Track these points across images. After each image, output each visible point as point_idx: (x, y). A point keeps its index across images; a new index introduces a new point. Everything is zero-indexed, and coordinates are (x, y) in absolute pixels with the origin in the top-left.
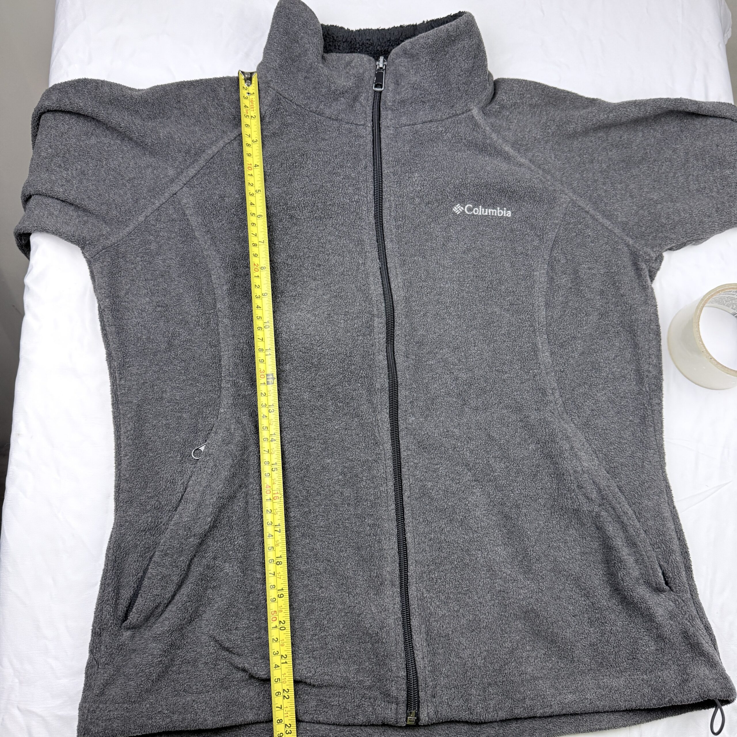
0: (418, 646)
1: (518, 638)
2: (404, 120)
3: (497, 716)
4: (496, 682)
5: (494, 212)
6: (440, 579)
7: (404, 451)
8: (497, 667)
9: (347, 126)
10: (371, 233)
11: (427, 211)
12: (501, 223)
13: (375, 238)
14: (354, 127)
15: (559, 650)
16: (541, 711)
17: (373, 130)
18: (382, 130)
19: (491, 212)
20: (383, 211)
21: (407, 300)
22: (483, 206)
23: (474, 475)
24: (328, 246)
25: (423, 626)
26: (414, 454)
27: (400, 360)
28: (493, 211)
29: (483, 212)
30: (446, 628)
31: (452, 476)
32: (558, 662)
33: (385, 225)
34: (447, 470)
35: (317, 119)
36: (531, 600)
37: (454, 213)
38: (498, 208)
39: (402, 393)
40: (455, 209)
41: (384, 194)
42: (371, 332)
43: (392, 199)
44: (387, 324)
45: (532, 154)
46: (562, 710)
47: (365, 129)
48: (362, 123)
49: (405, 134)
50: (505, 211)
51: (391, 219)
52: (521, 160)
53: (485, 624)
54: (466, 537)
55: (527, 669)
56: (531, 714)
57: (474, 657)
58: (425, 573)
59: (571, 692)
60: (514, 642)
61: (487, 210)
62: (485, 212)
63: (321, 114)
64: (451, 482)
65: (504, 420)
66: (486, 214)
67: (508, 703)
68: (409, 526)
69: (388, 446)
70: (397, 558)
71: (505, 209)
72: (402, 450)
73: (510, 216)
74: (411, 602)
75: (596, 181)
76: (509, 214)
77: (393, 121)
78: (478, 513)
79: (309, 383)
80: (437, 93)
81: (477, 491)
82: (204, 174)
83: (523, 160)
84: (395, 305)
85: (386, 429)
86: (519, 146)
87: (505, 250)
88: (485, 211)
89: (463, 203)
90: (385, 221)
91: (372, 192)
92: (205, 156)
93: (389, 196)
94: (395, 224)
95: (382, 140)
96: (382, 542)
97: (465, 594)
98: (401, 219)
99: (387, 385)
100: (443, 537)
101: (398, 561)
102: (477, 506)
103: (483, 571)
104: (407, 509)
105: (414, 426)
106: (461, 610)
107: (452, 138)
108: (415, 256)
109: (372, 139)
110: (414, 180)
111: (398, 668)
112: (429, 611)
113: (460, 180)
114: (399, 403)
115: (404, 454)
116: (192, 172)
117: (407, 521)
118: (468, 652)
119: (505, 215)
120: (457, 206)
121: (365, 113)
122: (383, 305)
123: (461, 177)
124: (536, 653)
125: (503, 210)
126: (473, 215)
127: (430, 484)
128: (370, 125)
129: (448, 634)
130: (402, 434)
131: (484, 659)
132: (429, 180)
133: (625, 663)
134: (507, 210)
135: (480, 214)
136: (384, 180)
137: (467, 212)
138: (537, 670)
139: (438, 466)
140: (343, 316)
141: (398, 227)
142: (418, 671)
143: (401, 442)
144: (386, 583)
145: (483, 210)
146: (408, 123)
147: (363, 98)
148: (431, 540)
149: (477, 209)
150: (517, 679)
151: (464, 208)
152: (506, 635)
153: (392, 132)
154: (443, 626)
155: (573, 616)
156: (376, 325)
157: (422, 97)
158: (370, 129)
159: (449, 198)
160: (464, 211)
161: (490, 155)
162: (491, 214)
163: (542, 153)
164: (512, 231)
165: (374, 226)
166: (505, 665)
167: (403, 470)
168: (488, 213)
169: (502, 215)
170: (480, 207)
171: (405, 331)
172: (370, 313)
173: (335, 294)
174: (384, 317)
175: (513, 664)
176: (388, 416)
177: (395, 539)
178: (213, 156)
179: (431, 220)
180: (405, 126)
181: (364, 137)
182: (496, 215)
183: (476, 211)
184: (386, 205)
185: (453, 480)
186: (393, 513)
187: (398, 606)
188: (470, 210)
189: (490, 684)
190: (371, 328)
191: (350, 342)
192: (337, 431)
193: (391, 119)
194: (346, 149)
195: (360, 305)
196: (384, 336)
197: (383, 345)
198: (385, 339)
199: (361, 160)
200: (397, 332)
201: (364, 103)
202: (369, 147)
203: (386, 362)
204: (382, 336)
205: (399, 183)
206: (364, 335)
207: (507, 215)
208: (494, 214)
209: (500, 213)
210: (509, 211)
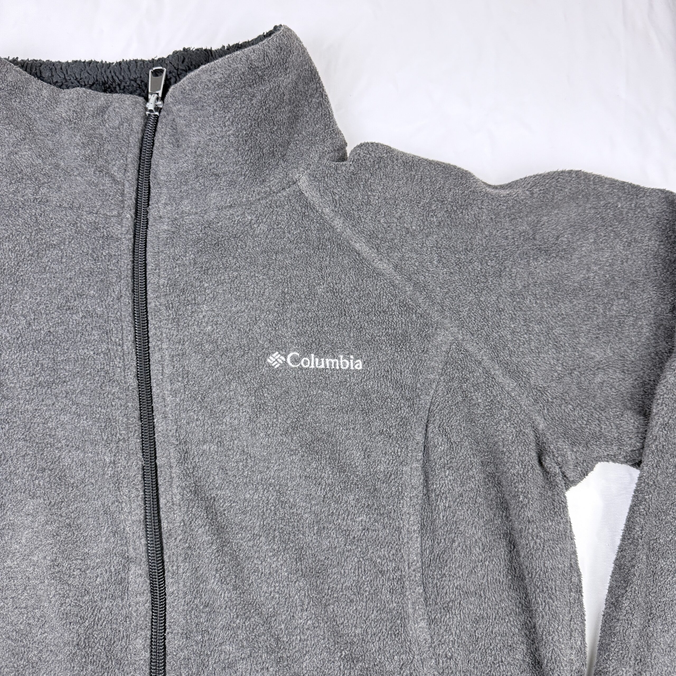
2: (186, 205)
5: (335, 363)
9: (90, 218)
10: (130, 404)
11: (225, 362)
12: (346, 380)
13: (137, 414)
14: (100, 220)
17: (135, 225)
18: (150, 223)
19: (330, 363)
20: (151, 367)
22: (317, 355)
28: (333, 361)
29: (317, 363)
33: (154, 390)
35: (38, 210)
37: (270, 366)
38: (341, 357)
40: (270, 360)
41: (151, 340)
42: (123, 592)
43: (165, 346)
44: (151, 576)
45: (399, 255)
47: (120, 223)
48: (115, 213)
49: (189, 229)
50: (352, 361)
51: (164, 380)
52: (381, 266)
61: (323, 360)
62: (320, 364)
66: (322, 366)
71: (352, 357)
73: (361, 368)
75: (500, 311)
76: (359, 365)
77: (169, 208)
80: (236, 163)
84: (164, 541)
86: (378, 242)
87: (353, 429)
88: (320, 361)
89: (284, 350)
90: (154, 384)
91: (131, 337)
93: (159, 343)
94: (169, 388)
95: (149, 245)
98: (180, 379)
107: (269, 230)
108: (205, 443)
109: (131, 245)
110: (201, 316)
113: (275, 314)
119: (352, 368)
120: (274, 355)
121: (123, 195)
123: (276, 309)
125: (349, 359)
126: (301, 368)
128: (128, 216)
132: (225, 316)
134: (356, 359)
135: (313, 366)
136: (149, 318)
137: (291, 364)
140: (80, 561)
141: (175, 393)
145: (317, 360)
146: (195, 210)
149: (307, 359)
151: (286, 358)
153: (166, 228)
157: (214, 168)
158: (129, 224)
159: (261, 342)
160: (285, 363)
162: (330, 366)
163: (416, 252)
164: (365, 394)
165: (136, 393)
168: (326, 366)
169: (347, 367)
170: (312, 355)
171: (184, 586)
172: (122, 554)
173: (67, 521)
179: (231, 377)
180: (189, 215)
181: (116, 240)
182: (338, 368)
183: (305, 363)
184: (155, 357)
188: (296, 360)
190: (124, 584)
193: (166, 204)
194: (87, 265)
195: (107, 541)
196: (147, 596)
197: (145, 616)
198: (148, 605)
199: (111, 283)
200: (169, 590)
201: (119, 176)
202: (126, 260)
203: (148, 655)
204: (141, 599)
205: (176, 321)
206: (113, 597)
207: (356, 367)
208: (335, 366)
209: (345, 364)
210: (359, 361)
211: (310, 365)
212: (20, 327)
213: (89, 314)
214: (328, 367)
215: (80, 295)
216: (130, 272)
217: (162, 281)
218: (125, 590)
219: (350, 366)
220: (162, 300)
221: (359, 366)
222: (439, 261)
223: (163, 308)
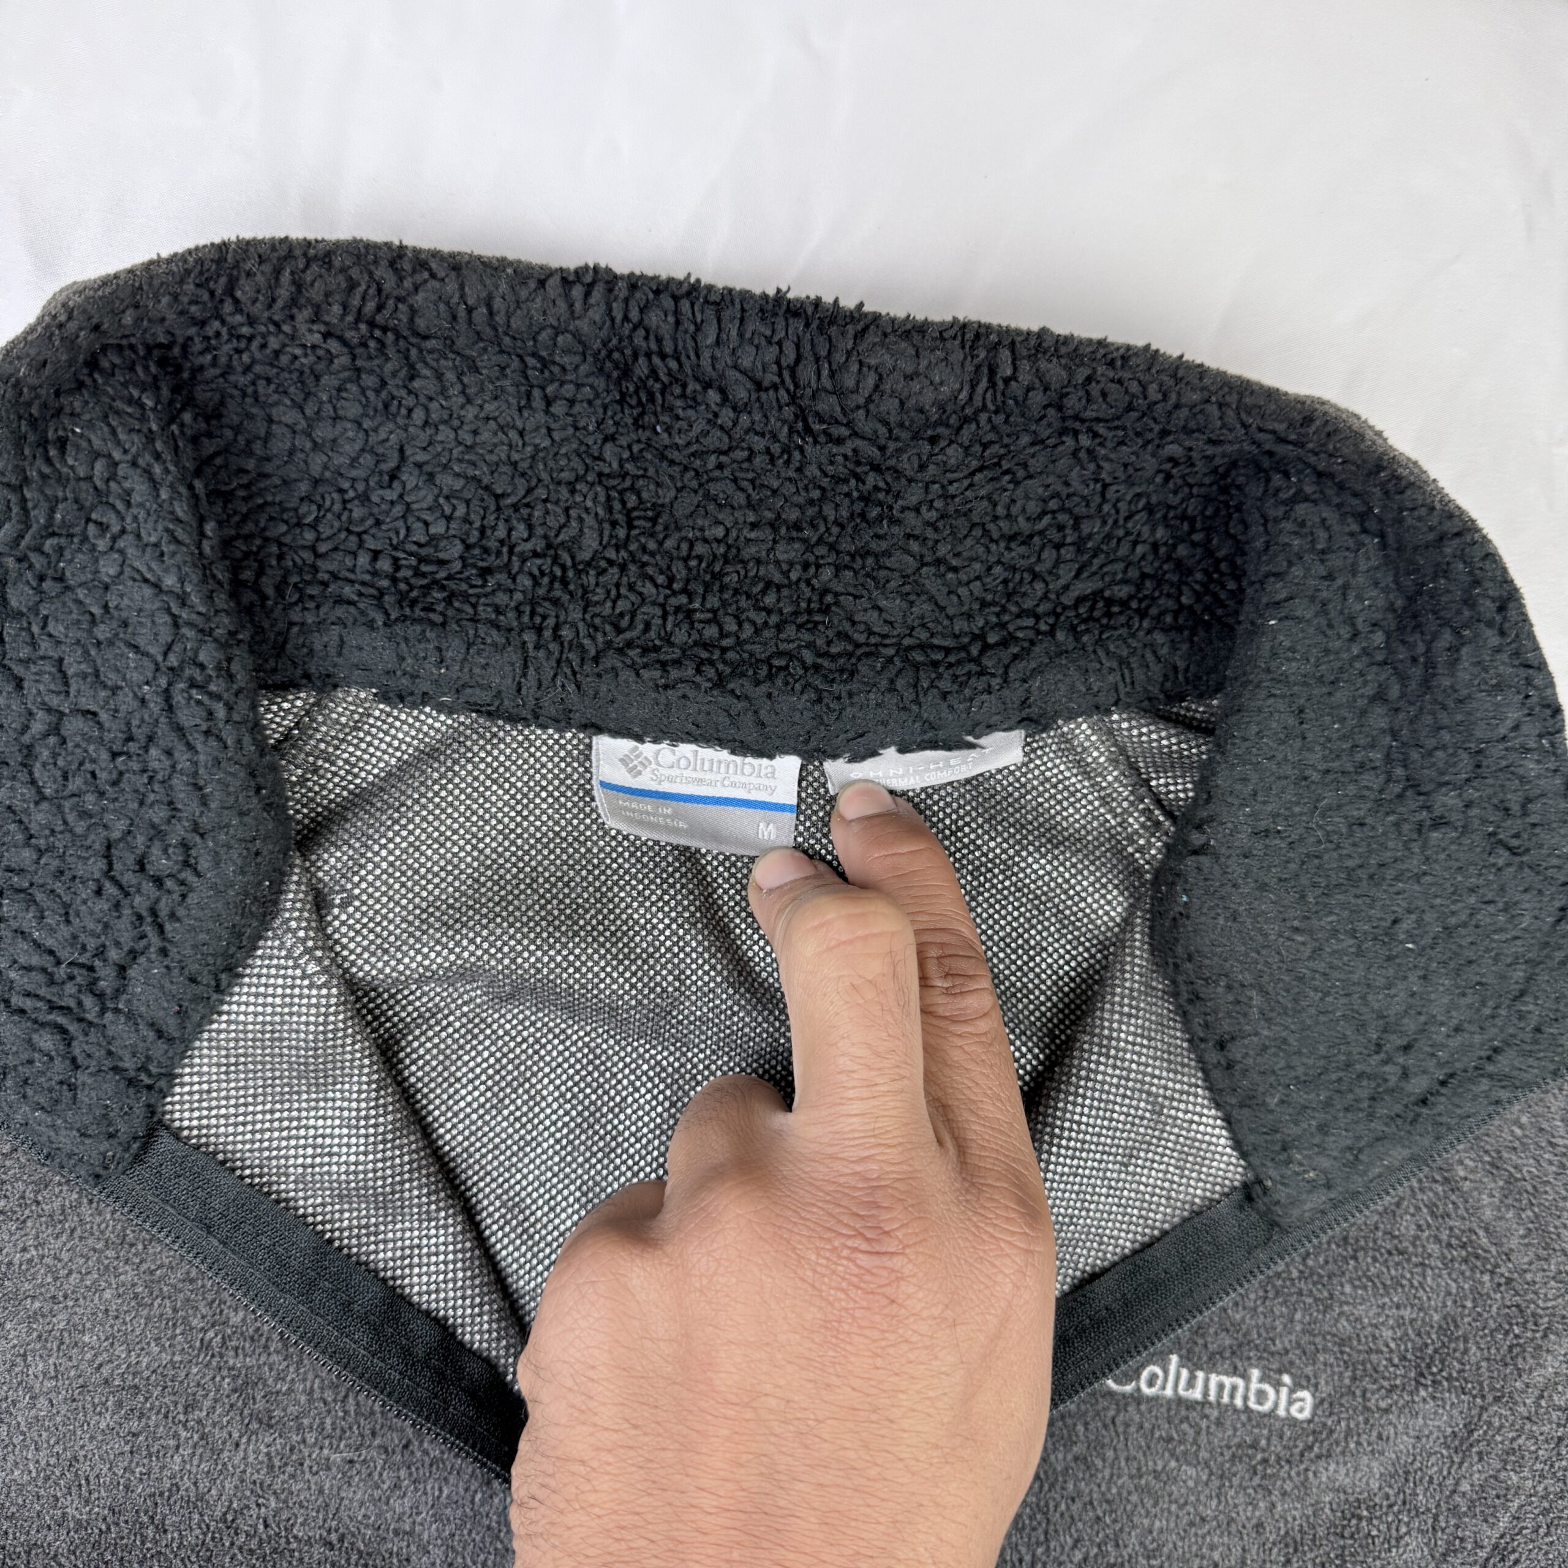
5: (1234, 1388)
12: (1254, 1446)
19: (1221, 1387)
28: (1227, 1381)
29: (1183, 1384)
38: (1255, 1373)
50: (1284, 1391)
61: (1200, 1375)
62: (1191, 1384)
66: (1197, 1394)
71: (1286, 1379)
73: (1306, 1414)
76: (1303, 1406)
88: (1192, 1380)
119: (1281, 1412)
125: (1277, 1385)
126: (1136, 1396)
134: (1297, 1386)
135: (1169, 1392)
145: (1185, 1373)
149: (1156, 1369)
162: (1220, 1395)
168: (1206, 1393)
169: (1267, 1407)
170: (1174, 1359)
182: (1239, 1402)
188: (1124, 1372)
208: (1232, 1396)
209: (1261, 1396)
210: (1305, 1394)
211: (1164, 1388)
214: (1212, 1398)
219: (1276, 1405)
221: (1301, 1410)
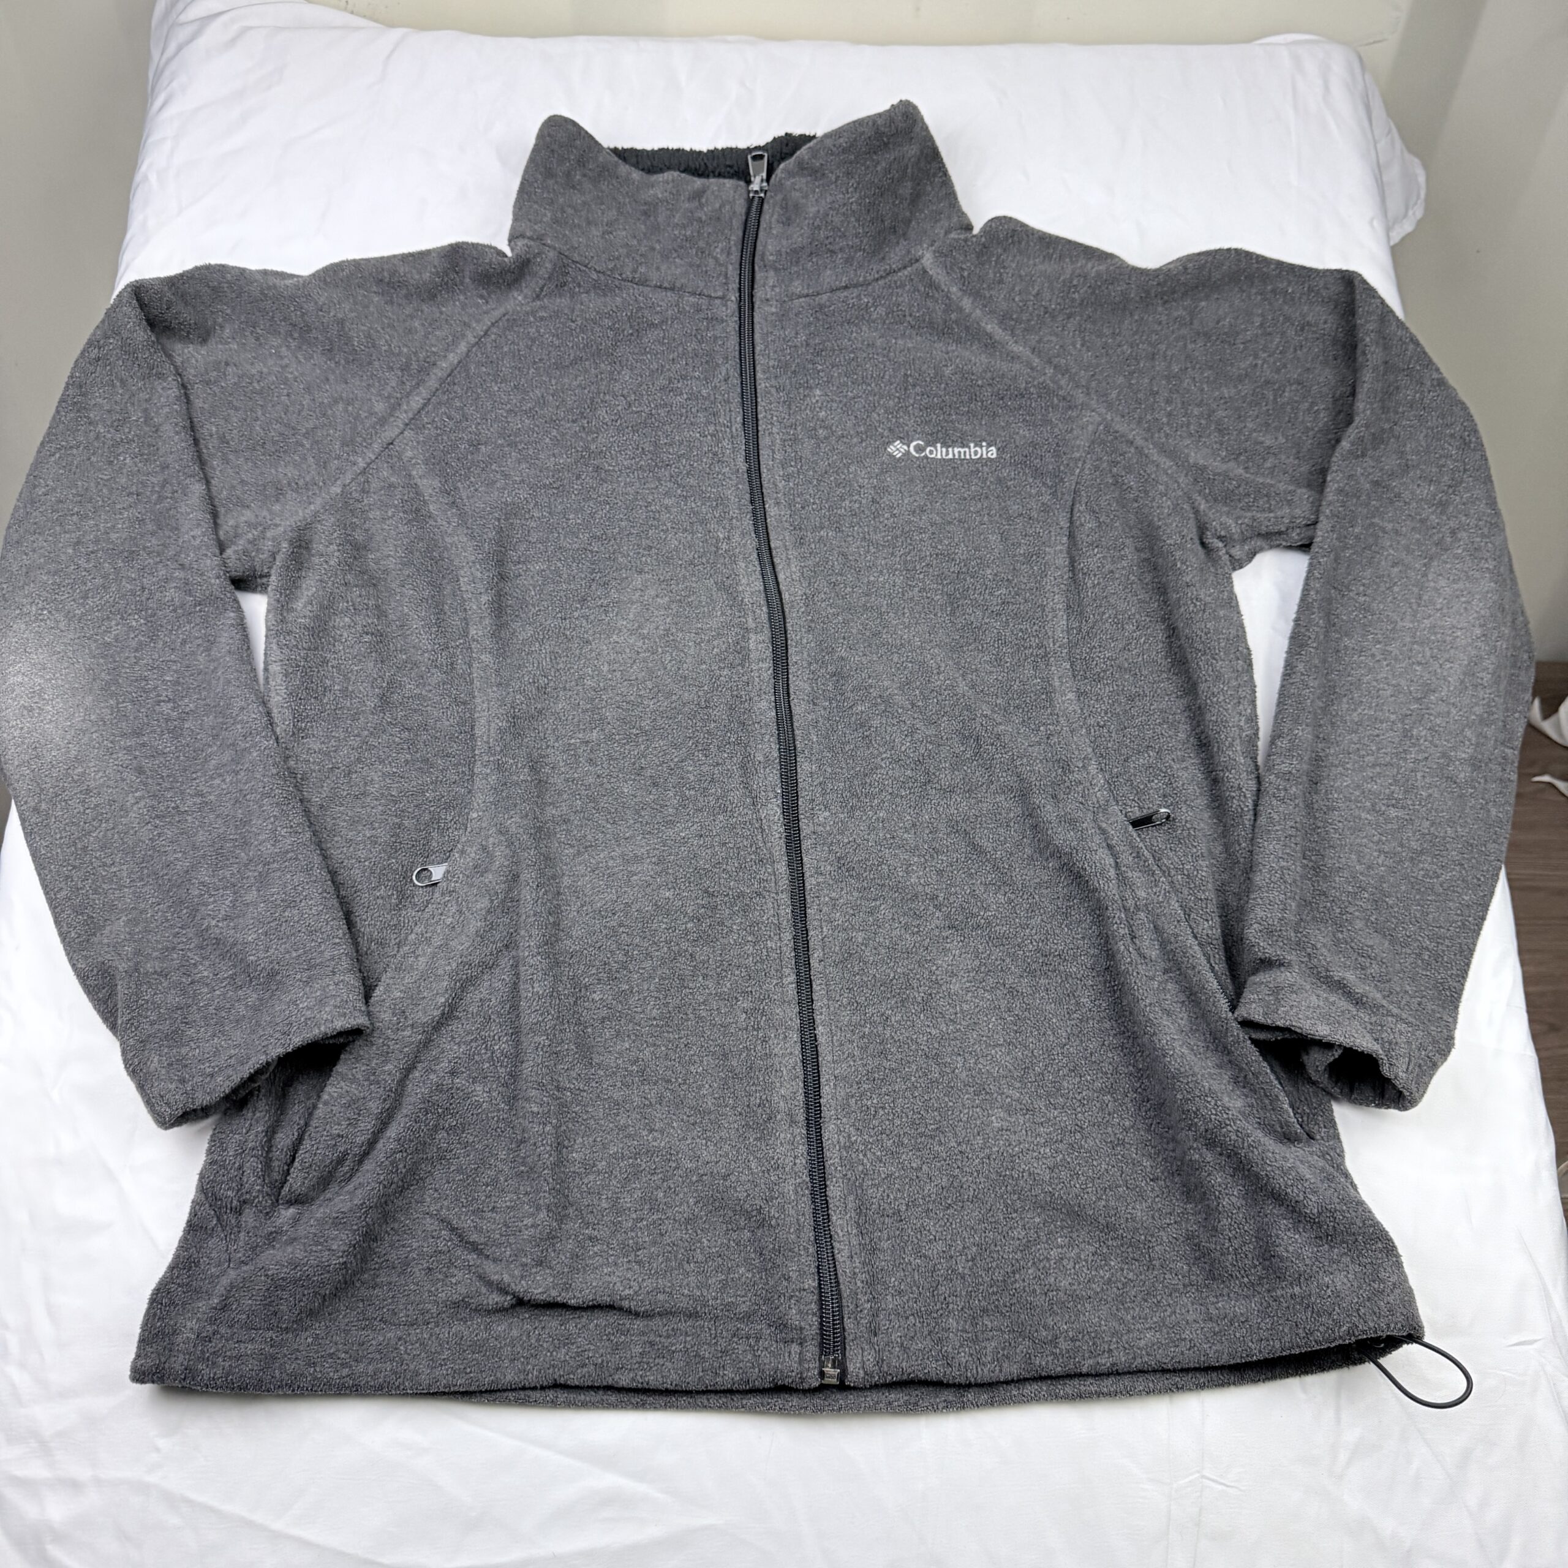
0: (841, 1234)
1: (1037, 1220)
2: (797, 287)
3: (1001, 1371)
4: (996, 1307)
5: (965, 452)
6: (883, 1108)
7: (812, 876)
8: (998, 1276)
9: (692, 299)
10: (740, 486)
13: (747, 497)
14: (704, 301)
15: (1122, 1245)
16: (1091, 1362)
17: (740, 308)
18: (756, 306)
19: (959, 452)
20: (761, 452)
21: (808, 599)
23: (947, 917)
24: (665, 516)
25: (851, 1198)
26: (831, 882)
27: (799, 708)
28: (962, 451)
30: (895, 1199)
31: (903, 920)
32: (1122, 1270)
33: (764, 475)
34: (895, 910)
35: (636, 292)
36: (1061, 1146)
37: (890, 456)
38: (972, 446)
39: (805, 767)
40: (891, 449)
41: (760, 423)
42: (744, 660)
43: (775, 430)
44: (773, 643)
45: (1037, 338)
46: (1134, 1358)
47: (726, 305)
48: (720, 294)
49: (800, 312)
50: (984, 449)
51: (775, 465)
52: (1015, 349)
53: (971, 1194)
54: (934, 1032)
55: (1060, 1282)
56: (1071, 1367)
57: (951, 1257)
58: (852, 1097)
59: (1150, 1328)
60: (1030, 1229)
61: (950, 449)
63: (643, 282)
64: (903, 931)
65: (1000, 814)
66: (950, 456)
67: (1024, 1346)
68: (821, 1014)
69: (782, 868)
70: (799, 1070)
71: (985, 444)
72: (807, 875)
73: (994, 455)
74: (827, 1154)
77: (777, 290)
78: (955, 987)
79: (634, 764)
80: (856, 236)
81: (954, 946)
82: (439, 403)
83: (1018, 349)
84: (787, 610)
85: (777, 836)
86: (1013, 323)
88: (947, 451)
89: (906, 437)
90: (764, 470)
91: (739, 420)
92: (438, 373)
93: (769, 426)
94: (781, 473)
95: (757, 327)
96: (771, 1042)
97: (931, 1137)
98: (793, 464)
99: (776, 754)
100: (888, 1033)
101: (802, 1077)
102: (953, 974)
103: (967, 1093)
104: (818, 982)
105: (828, 828)
106: (925, 1167)
107: (887, 314)
108: (822, 528)
109: (737, 325)
110: (814, 401)
111: (802, 1273)
112: (861, 1168)
113: (896, 400)
114: (800, 785)
115: (810, 882)
116: (416, 402)
117: (817, 1005)
118: (940, 1246)
119: (984, 457)
120: (895, 444)
121: (725, 276)
122: (765, 609)
123: (898, 394)
124: (1077, 1250)
125: (981, 447)
126: (926, 458)
127: (860, 937)
128: (733, 298)
129: (899, 1211)
130: (806, 844)
131: (973, 1259)
132: (841, 400)
133: (1259, 1268)
134: (989, 446)
135: (939, 456)
137: (914, 452)
138: (1079, 1284)
139: (878, 903)
141: (787, 478)
142: (841, 1279)
143: (805, 859)
144: (779, 1117)
145: (944, 449)
146: (806, 291)
147: (718, 250)
148: (863, 1037)
149: (932, 448)
150: (1040, 1300)
151: (909, 446)
152: (1014, 1215)
153: (774, 310)
154: (888, 1196)
155: (1152, 1180)
156: (752, 646)
157: (831, 243)
158: (733, 306)
159: (879, 430)
160: (908, 452)
161: (958, 341)
162: (960, 456)
163: (1057, 335)
164: (1000, 481)
165: (745, 474)
166: (1014, 1273)
167: (809, 911)
168: (954, 455)
169: (978, 456)
170: (939, 446)
171: (809, 656)
172: (740, 625)
174: (767, 632)
175: (1030, 1271)
176: (779, 811)
177: (795, 1037)
178: (452, 371)
179: (850, 462)
180: (799, 297)
181: (723, 321)
182: (968, 457)
183: (931, 452)
184: (765, 441)
185: (906, 927)
186: (791, 991)
187: (802, 1161)
188: (920, 449)
189: (984, 1310)
190: (744, 653)
191: (706, 680)
192: (685, 841)
193: (774, 286)
194: (692, 346)
195: (723, 614)
196: (768, 664)
197: (768, 682)
198: (771, 671)
199: (718, 365)
200: (793, 658)
201: (722, 258)
202: (733, 342)
203: (774, 714)
204: (765, 665)
205: (788, 403)
206: (732, 666)
207: (989, 455)
208: (964, 455)
209: (976, 453)
210: (992, 448)
211: (936, 455)
212: (620, 408)
213: (693, 397)
214: (957, 457)
215: (684, 377)
216: (737, 353)
217: (771, 363)
218: (746, 658)
219: (982, 455)
220: (773, 382)
221: (992, 454)
222: (1082, 345)
223: (773, 391)
